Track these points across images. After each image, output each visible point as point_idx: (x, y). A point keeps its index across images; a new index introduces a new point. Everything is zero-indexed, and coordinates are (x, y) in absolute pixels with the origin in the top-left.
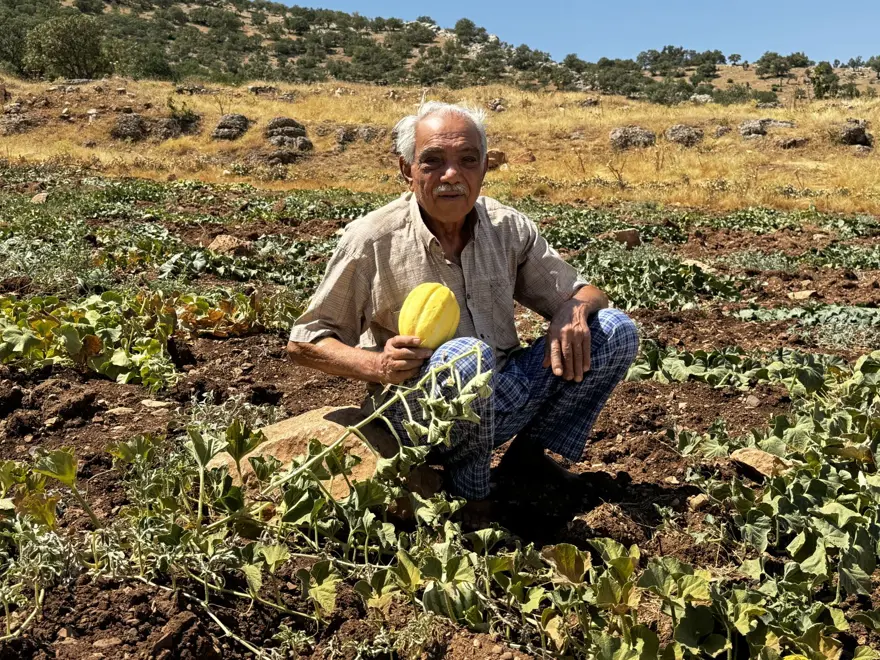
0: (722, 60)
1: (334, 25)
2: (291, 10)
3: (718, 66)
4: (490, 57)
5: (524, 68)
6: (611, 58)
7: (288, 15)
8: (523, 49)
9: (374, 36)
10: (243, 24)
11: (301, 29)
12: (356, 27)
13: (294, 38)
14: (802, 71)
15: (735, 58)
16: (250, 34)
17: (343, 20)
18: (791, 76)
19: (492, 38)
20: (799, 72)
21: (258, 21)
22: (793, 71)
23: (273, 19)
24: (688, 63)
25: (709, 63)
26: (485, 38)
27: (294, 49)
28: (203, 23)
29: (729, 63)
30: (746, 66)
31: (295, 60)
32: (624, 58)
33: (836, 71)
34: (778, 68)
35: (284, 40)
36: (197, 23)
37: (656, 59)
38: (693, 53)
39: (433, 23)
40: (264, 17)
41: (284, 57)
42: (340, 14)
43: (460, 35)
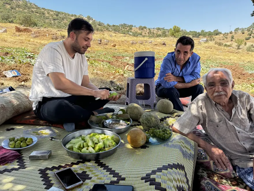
0: (133, 26)
1: (63, 15)
2: (55, 11)
3: (132, 27)
4: (94, 23)
5: (100, 25)
6: (115, 25)
7: (54, 12)
8: (100, 22)
9: (71, 17)
10: (45, 14)
11: (57, 15)
12: (68, 16)
13: (56, 17)
14: (146, 29)
15: (135, 26)
16: (47, 16)
17: (65, 14)
18: (144, 30)
19: (94, 19)
20: (145, 29)
21: (48, 13)
22: (144, 29)
23: (51, 13)
24: (127, 27)
25: (131, 27)
26: (92, 20)
27: (56, 19)
28: (37, 13)
29: (134, 27)
30: (137, 28)
31: (57, 21)
32: (117, 25)
33: (151, 29)
34: (142, 28)
35: (54, 17)
36: (36, 13)
37: (122, 25)
38: (128, 25)
39: (82, 16)
40: (49, 12)
41: (55, 21)
42: (65, 13)
43: (88, 18)
